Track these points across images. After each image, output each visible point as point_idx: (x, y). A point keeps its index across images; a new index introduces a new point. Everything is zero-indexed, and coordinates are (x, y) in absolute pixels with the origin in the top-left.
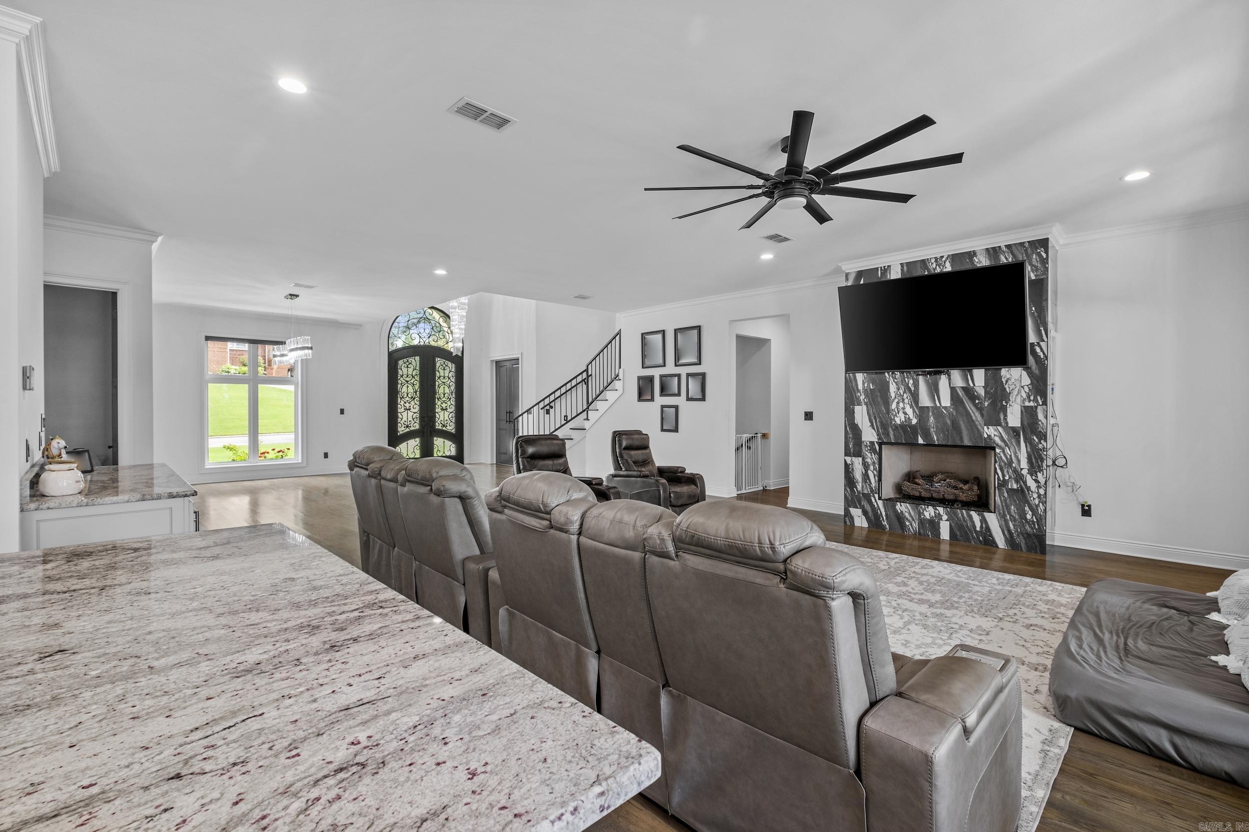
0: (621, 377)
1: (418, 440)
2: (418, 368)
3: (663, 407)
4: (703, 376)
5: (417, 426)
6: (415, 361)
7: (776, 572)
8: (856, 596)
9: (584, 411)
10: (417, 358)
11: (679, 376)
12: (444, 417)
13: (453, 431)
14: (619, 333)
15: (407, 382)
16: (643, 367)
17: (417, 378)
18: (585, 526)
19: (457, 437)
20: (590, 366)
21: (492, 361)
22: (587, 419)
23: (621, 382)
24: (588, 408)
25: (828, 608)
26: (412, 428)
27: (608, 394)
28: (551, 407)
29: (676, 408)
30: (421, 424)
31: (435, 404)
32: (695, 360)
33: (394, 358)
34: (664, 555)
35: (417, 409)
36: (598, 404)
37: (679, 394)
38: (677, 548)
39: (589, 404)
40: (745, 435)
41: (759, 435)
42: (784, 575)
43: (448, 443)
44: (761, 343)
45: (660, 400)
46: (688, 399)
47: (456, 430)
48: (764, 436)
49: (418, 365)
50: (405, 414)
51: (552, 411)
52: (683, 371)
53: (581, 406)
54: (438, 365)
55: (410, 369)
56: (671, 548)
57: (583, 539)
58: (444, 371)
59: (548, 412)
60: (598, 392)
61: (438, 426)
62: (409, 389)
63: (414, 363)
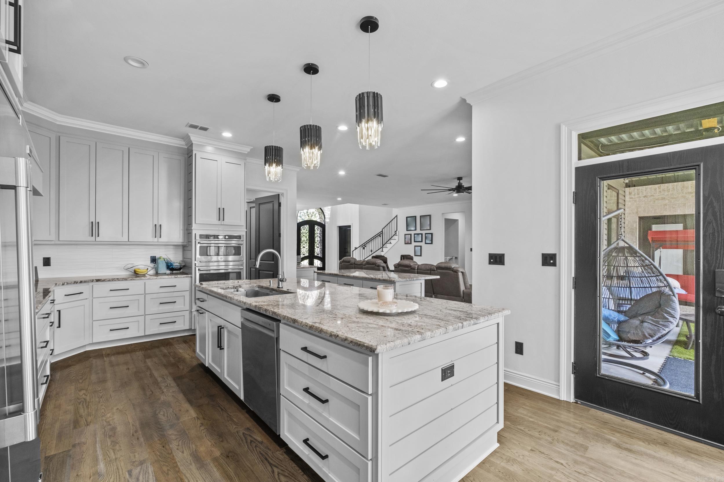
0: (397, 234)
1: (308, 260)
2: (308, 230)
3: (415, 246)
4: (432, 234)
5: (307, 255)
6: (307, 227)
7: (451, 270)
8: (462, 272)
9: (381, 248)
10: (308, 226)
11: (422, 234)
12: (318, 251)
13: (321, 257)
14: (397, 216)
15: (304, 235)
16: (407, 230)
17: (308, 234)
18: (419, 268)
19: (323, 259)
20: (383, 230)
21: (338, 226)
22: (383, 251)
23: (398, 236)
24: (383, 247)
25: (458, 274)
26: (306, 255)
27: (392, 241)
28: (365, 246)
29: (421, 247)
30: (309, 253)
31: (314, 245)
32: (429, 228)
33: (300, 225)
34: (434, 270)
35: (307, 247)
36: (388, 245)
37: (422, 241)
38: (436, 269)
39: (383, 245)
40: (448, 257)
41: (454, 258)
42: (452, 270)
43: (319, 262)
44: (455, 221)
45: (414, 244)
46: (426, 243)
47: (323, 256)
48: (456, 258)
49: (308, 228)
50: (303, 249)
51: (365, 248)
52: (424, 232)
53: (380, 245)
54: (315, 228)
55: (305, 230)
56: (435, 269)
57: (418, 270)
58: (318, 230)
59: (364, 248)
60: (387, 240)
61: (316, 255)
62: (305, 238)
63: (306, 228)
